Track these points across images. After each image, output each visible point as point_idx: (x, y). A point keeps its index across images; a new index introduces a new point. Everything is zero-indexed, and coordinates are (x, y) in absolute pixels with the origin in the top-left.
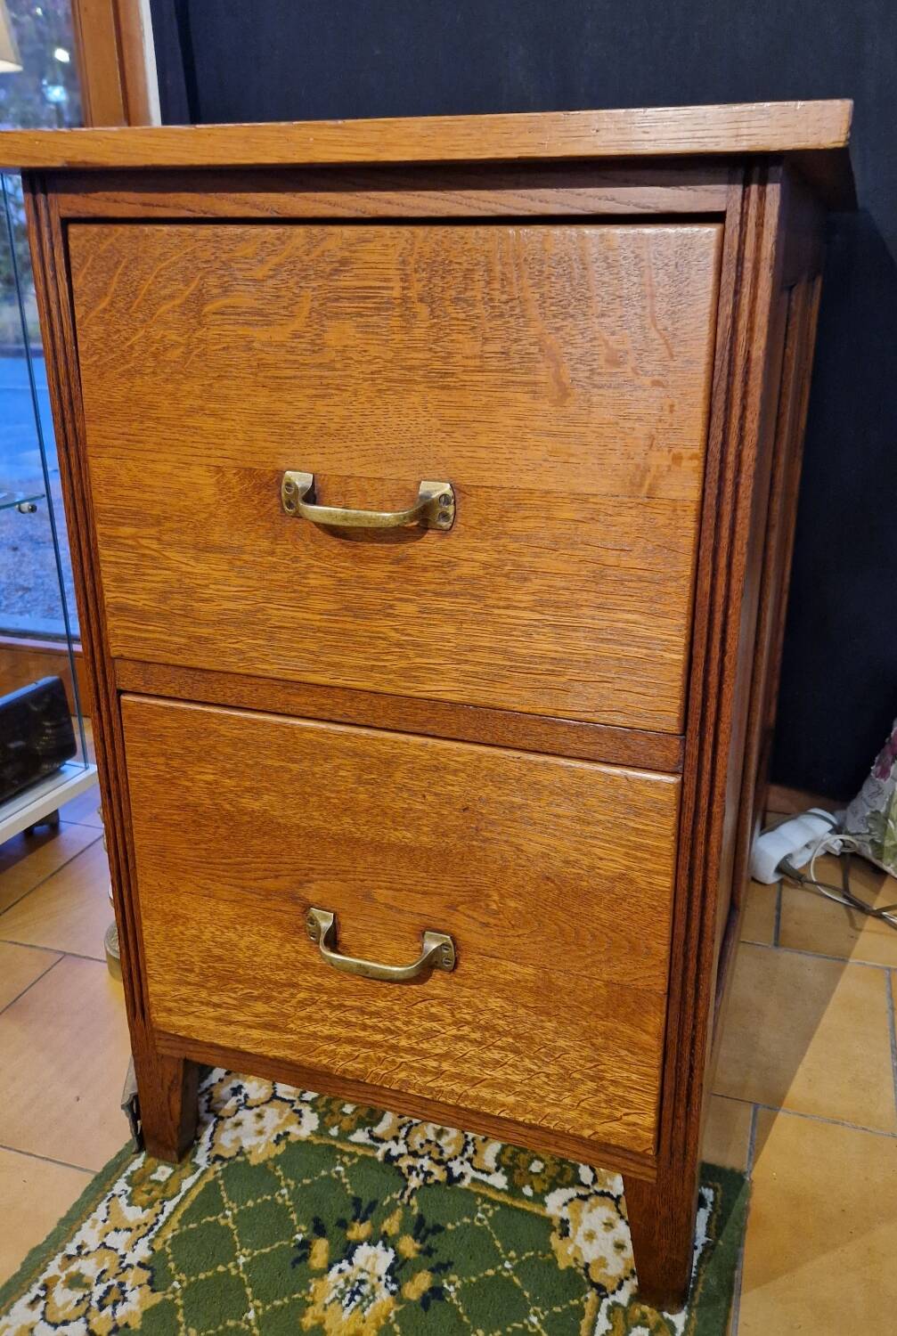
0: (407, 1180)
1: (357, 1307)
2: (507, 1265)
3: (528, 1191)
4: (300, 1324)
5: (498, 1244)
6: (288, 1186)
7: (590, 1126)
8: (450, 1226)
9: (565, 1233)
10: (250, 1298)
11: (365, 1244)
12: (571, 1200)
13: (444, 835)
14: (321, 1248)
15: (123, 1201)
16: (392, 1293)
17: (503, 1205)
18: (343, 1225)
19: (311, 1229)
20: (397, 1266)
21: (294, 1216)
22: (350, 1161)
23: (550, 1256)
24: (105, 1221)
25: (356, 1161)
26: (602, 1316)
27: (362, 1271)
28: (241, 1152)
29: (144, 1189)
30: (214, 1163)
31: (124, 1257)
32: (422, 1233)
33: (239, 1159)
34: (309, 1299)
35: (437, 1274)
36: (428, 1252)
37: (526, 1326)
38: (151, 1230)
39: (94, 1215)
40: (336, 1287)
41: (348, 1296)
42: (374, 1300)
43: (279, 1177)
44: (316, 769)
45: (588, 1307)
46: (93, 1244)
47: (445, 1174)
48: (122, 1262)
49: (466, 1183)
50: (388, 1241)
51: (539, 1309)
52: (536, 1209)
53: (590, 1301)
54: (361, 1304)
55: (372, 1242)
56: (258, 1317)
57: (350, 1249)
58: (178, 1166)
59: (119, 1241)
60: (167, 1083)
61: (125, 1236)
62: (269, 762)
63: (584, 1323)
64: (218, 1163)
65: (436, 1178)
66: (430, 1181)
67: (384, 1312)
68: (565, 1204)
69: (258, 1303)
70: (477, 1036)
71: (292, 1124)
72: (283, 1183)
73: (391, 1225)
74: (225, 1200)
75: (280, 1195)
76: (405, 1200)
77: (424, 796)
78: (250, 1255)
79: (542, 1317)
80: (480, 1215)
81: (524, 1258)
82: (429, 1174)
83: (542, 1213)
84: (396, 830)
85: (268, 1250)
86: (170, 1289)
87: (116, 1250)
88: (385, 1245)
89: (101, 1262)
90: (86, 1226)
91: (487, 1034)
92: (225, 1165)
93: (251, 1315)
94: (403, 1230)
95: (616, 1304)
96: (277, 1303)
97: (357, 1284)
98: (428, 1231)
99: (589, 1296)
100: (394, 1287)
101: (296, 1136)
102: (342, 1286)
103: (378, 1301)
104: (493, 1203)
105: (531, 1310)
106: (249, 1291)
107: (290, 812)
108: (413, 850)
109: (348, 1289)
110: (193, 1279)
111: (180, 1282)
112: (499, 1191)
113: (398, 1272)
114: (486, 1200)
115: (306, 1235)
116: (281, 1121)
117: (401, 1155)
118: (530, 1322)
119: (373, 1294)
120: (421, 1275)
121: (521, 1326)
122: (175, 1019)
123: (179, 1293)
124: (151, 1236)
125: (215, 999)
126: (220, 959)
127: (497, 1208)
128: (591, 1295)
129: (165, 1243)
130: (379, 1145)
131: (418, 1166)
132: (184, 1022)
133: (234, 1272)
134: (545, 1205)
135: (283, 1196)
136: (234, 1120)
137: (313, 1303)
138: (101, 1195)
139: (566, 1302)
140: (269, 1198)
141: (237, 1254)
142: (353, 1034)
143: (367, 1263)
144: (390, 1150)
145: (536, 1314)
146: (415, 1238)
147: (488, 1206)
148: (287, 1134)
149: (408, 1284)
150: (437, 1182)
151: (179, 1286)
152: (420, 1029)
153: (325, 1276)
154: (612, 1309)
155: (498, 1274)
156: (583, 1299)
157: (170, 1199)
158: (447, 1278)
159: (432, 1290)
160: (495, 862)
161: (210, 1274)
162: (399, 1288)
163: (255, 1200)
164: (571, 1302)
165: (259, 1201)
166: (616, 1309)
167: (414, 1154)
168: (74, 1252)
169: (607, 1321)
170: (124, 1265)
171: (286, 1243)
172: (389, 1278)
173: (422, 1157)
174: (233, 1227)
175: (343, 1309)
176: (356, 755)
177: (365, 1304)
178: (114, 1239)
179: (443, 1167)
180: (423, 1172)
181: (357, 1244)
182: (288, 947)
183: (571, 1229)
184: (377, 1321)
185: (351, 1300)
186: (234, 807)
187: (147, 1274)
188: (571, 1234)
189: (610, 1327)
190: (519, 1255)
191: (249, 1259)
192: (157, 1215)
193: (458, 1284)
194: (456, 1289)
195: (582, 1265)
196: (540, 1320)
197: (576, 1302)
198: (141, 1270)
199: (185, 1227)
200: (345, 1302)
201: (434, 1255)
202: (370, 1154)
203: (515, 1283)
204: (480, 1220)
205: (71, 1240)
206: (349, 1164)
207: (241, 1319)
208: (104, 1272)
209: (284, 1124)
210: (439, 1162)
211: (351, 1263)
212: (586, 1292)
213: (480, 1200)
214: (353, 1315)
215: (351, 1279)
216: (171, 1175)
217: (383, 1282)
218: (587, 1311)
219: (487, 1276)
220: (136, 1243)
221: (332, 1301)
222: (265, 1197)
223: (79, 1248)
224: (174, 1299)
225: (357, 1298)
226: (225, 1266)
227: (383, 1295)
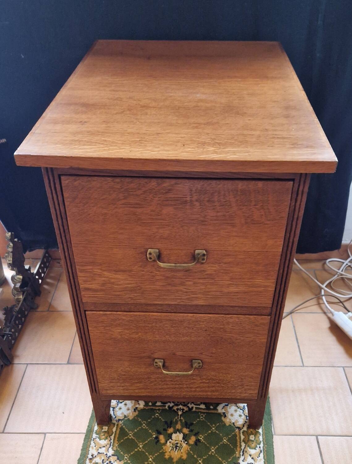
0: (178, 413)
1: (178, 450)
2: (213, 429)
3: (212, 407)
4: (165, 458)
5: (209, 424)
6: (144, 423)
7: (239, 396)
8: (194, 422)
9: (225, 416)
10: (148, 455)
11: (174, 434)
12: (224, 407)
13: (199, 337)
14: (162, 438)
15: (98, 440)
16: (187, 444)
17: (206, 413)
18: (165, 430)
19: (157, 433)
20: (185, 437)
21: (150, 431)
22: (159, 411)
23: (224, 423)
24: (95, 446)
25: (161, 411)
26: (241, 435)
27: (176, 441)
28: (125, 416)
29: (102, 435)
30: (119, 422)
31: (107, 454)
32: (188, 426)
33: (126, 419)
34: (165, 451)
35: (196, 436)
36: (191, 431)
37: (223, 443)
38: (110, 445)
39: (91, 446)
40: (170, 447)
41: (175, 448)
42: (182, 447)
43: (140, 421)
44: (157, 325)
45: (237, 433)
46: (95, 453)
47: (187, 408)
48: (107, 456)
49: (194, 409)
50: (180, 431)
51: (225, 438)
52: (216, 412)
53: (237, 432)
54: (179, 449)
55: (175, 432)
56: (153, 460)
57: (170, 436)
58: (109, 425)
59: (103, 450)
60: (104, 406)
61: (104, 449)
62: (141, 325)
63: (238, 438)
64: (120, 421)
65: (186, 410)
66: (184, 411)
67: (186, 449)
68: (223, 408)
69: (151, 456)
70: (208, 381)
71: (137, 405)
72: (142, 423)
73: (178, 426)
74: (128, 431)
75: (143, 426)
76: (179, 418)
77: (193, 328)
78: (143, 444)
79: (227, 439)
80: (201, 417)
81: (217, 426)
82: (183, 409)
83: (217, 412)
84: (184, 337)
85: (147, 442)
86: (125, 459)
87: (103, 453)
88: (179, 432)
89: (101, 458)
90: (90, 449)
91: (211, 381)
92: (123, 421)
93: (150, 459)
94: (182, 427)
95: (244, 431)
96: (156, 455)
97: (176, 444)
98: (189, 425)
99: (236, 431)
100: (186, 442)
101: (140, 408)
102: (172, 446)
103: (183, 447)
104: (204, 413)
105: (224, 438)
106: (147, 454)
107: (148, 337)
108: (189, 341)
109: (174, 446)
110: (130, 455)
111: (127, 457)
112: (204, 409)
113: (185, 438)
114: (201, 413)
115: (156, 435)
116: (133, 404)
117: (173, 406)
118: (224, 441)
119: (182, 445)
120: (192, 437)
121: (222, 443)
122: (108, 392)
123: (128, 459)
124: (111, 447)
125: (123, 385)
126: (124, 375)
127: (205, 414)
128: (237, 430)
129: (116, 447)
130: (165, 405)
131: (179, 408)
132: (112, 392)
133: (140, 450)
134: (217, 410)
135: (144, 426)
136: (118, 407)
137: (166, 452)
138: (90, 440)
139: (232, 434)
140: (140, 428)
141: (139, 445)
142: (168, 387)
143: (176, 438)
144: (169, 405)
145: (225, 439)
146: (187, 428)
147: (203, 414)
148: (137, 408)
149: (190, 440)
150: (186, 411)
151: (127, 458)
152: (190, 382)
153: (166, 444)
154: (243, 433)
155: (212, 431)
156: (235, 432)
157: (111, 436)
158: (199, 436)
159: (196, 440)
160: (215, 342)
161: (134, 452)
162: (188, 442)
163: (137, 429)
164: (233, 434)
165: (138, 429)
166: (244, 432)
167: (177, 405)
168: (91, 457)
169: (243, 436)
170: (108, 457)
171: (151, 439)
172: (184, 440)
173: (179, 405)
174: (134, 438)
175: (175, 452)
176: (171, 320)
177: (180, 449)
178: (100, 451)
179: (186, 407)
180: (181, 409)
181: (171, 434)
182: (148, 369)
183: (226, 415)
184: (185, 452)
185: (176, 449)
186: (129, 337)
187: (116, 458)
188: (227, 416)
189: (244, 437)
190: (215, 425)
191: (143, 445)
192: (110, 441)
193: (203, 437)
194: (203, 438)
195: (232, 423)
196: (226, 440)
197: (234, 433)
198: (113, 456)
199: (120, 442)
200: (175, 450)
201: (193, 431)
202: (164, 408)
203: (217, 433)
204: (202, 418)
205: (88, 454)
206: (159, 412)
207: (148, 461)
208: (103, 460)
209: (134, 405)
210: (184, 406)
211: (172, 439)
212: (236, 430)
213: (200, 413)
214: (178, 452)
215: (174, 443)
216: (108, 428)
217: (183, 442)
218: (237, 435)
219: (210, 433)
220: (108, 450)
221: (171, 450)
222: (139, 428)
223: (92, 455)
224: (127, 462)
225: (178, 448)
226: (137, 449)
227: (184, 445)
